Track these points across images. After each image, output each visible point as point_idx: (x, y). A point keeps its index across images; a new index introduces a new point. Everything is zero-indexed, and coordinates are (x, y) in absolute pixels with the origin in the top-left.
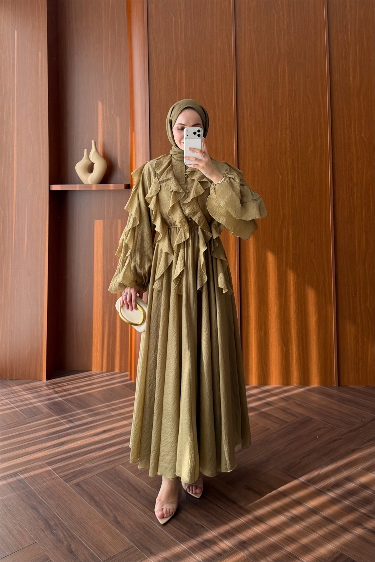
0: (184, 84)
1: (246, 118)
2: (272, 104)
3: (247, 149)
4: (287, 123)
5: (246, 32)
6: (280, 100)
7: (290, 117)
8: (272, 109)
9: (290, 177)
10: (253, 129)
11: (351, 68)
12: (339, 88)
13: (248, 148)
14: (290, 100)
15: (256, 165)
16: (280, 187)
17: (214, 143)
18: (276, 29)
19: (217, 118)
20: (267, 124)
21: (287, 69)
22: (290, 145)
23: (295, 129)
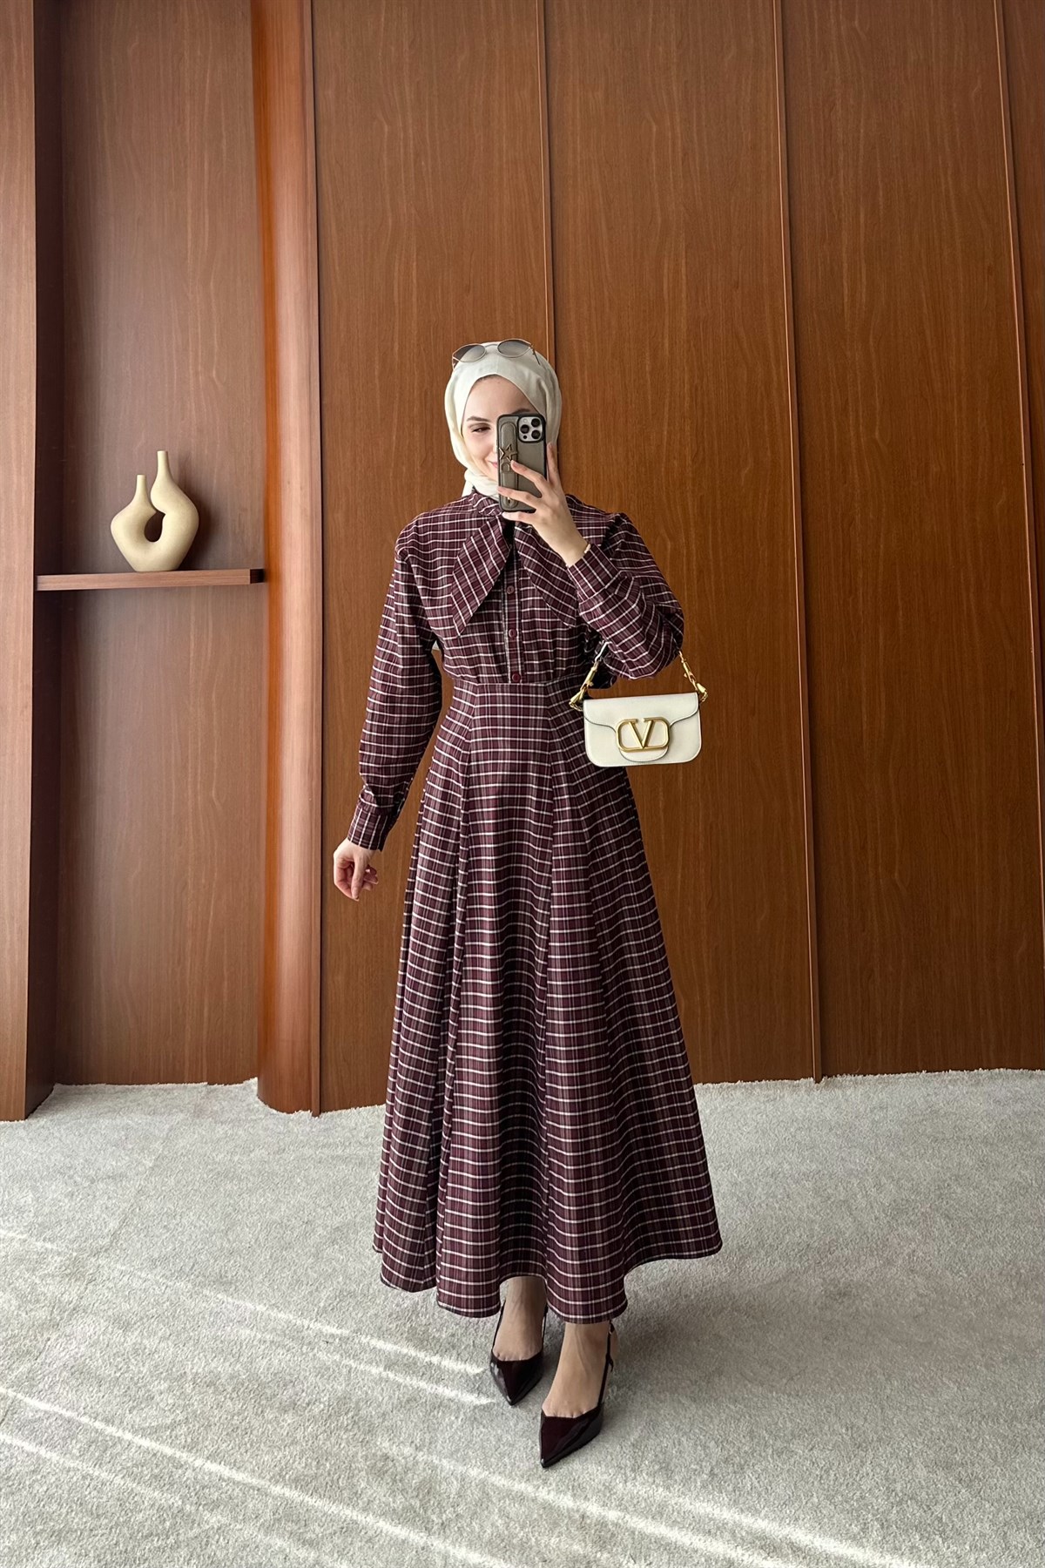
0: (414, 300)
1: (579, 389)
2: (647, 354)
4: (686, 405)
5: (579, 167)
6: (667, 345)
7: (693, 390)
8: (647, 369)
9: (693, 547)
10: (599, 420)
11: (845, 265)
12: (815, 316)
13: (585, 469)
14: (692, 344)
18: (654, 162)
20: (633, 405)
21: (684, 264)
22: (693, 460)
23: (706, 420)
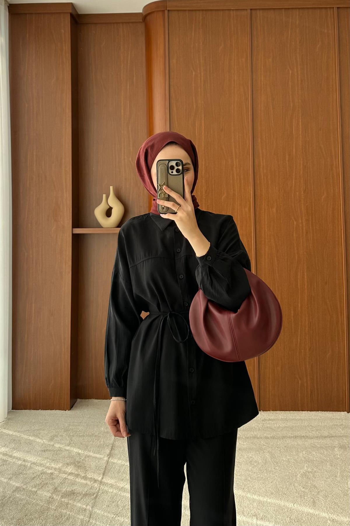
0: (203, 134)
1: (262, 166)
2: (287, 154)
3: (263, 196)
4: (301, 172)
5: (262, 86)
6: (294, 150)
7: (304, 167)
8: (287, 159)
14: (303, 151)
15: (272, 211)
16: (295, 232)
17: (232, 190)
18: (290, 84)
19: (235, 166)
20: (282, 173)
21: (300, 121)
22: (304, 193)
23: (309, 178)
